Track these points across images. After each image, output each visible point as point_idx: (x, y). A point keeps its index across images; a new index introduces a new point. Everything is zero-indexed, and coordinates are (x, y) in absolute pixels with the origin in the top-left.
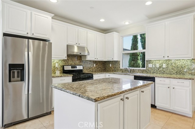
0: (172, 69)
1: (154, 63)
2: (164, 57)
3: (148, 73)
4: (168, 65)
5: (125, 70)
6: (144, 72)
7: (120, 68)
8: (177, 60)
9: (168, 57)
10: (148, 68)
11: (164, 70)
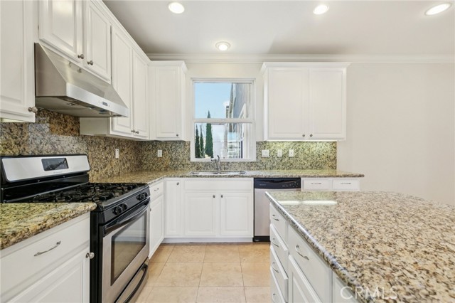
0: (305, 159)
1: (272, 148)
2: (304, 136)
3: (260, 169)
4: (297, 151)
5: (206, 166)
6: (252, 168)
7: (189, 159)
8: (312, 142)
9: (311, 136)
10: (260, 159)
11: (292, 161)
